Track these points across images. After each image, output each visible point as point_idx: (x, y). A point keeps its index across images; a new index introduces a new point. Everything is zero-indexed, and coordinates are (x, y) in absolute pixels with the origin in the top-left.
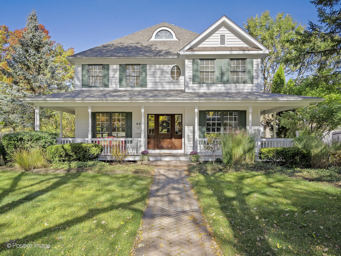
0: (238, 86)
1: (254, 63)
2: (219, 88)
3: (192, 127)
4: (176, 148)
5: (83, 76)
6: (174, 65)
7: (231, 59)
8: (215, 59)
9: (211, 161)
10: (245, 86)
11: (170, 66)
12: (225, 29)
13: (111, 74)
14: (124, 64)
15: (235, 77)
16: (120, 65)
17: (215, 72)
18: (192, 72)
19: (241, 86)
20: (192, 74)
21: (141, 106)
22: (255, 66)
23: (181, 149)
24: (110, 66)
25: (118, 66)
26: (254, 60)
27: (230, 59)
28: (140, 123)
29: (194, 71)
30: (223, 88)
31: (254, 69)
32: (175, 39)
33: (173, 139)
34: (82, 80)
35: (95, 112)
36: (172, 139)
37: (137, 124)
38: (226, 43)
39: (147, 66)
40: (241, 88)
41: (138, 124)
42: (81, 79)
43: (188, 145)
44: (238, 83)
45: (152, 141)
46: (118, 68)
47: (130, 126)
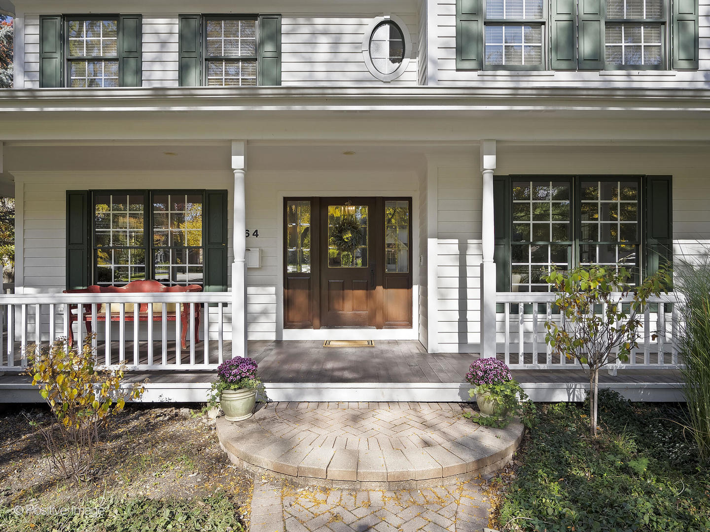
0: (636, 78)
3: (456, 241)
4: (388, 323)
5: (44, 57)
6: (381, 19)
9: (567, 403)
10: (665, 78)
11: (365, 20)
13: (149, 49)
14: (198, 15)
15: (623, 44)
16: (184, 17)
17: (544, 23)
18: (453, 21)
20: (453, 31)
21: (231, 141)
23: (409, 324)
24: (144, 21)
25: (176, 21)
28: (256, 231)
29: (464, 17)
33: (380, 289)
34: (42, 71)
35: (90, 191)
36: (374, 288)
39: (284, 21)
41: (251, 235)
42: (36, 67)
43: (441, 316)
45: (301, 298)
46: (176, 29)
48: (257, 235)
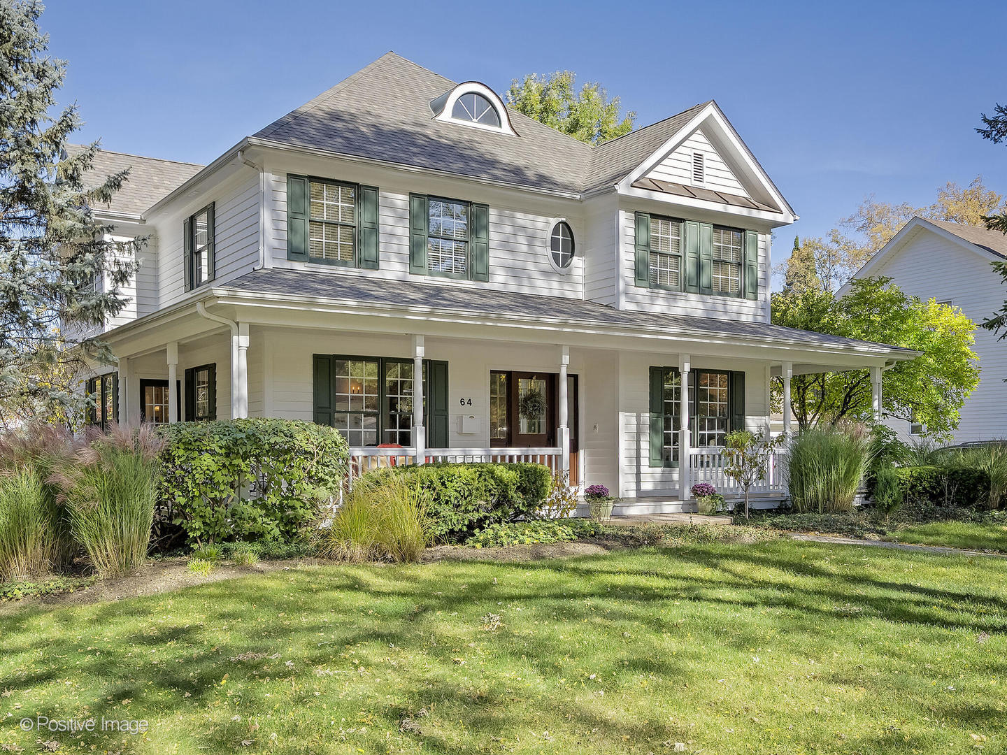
0: (729, 303)
1: (760, 245)
2: (693, 305)
3: (635, 414)
5: (291, 216)
7: (716, 227)
8: (682, 220)
10: (744, 304)
12: (703, 139)
13: (385, 221)
14: (425, 196)
15: (721, 277)
16: (412, 195)
17: (681, 256)
18: (633, 249)
19: (734, 304)
20: (633, 257)
22: (760, 252)
24: (381, 193)
25: (407, 197)
26: (760, 237)
27: (714, 224)
28: (470, 400)
29: (640, 248)
30: (700, 306)
31: (760, 259)
32: (505, 129)
35: (334, 355)
37: (462, 401)
38: (706, 178)
39: (491, 211)
40: (735, 309)
41: (466, 403)
42: (284, 225)
44: (727, 294)
46: (407, 204)
47: (443, 410)
48: (470, 404)
